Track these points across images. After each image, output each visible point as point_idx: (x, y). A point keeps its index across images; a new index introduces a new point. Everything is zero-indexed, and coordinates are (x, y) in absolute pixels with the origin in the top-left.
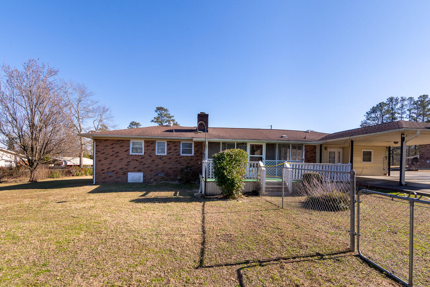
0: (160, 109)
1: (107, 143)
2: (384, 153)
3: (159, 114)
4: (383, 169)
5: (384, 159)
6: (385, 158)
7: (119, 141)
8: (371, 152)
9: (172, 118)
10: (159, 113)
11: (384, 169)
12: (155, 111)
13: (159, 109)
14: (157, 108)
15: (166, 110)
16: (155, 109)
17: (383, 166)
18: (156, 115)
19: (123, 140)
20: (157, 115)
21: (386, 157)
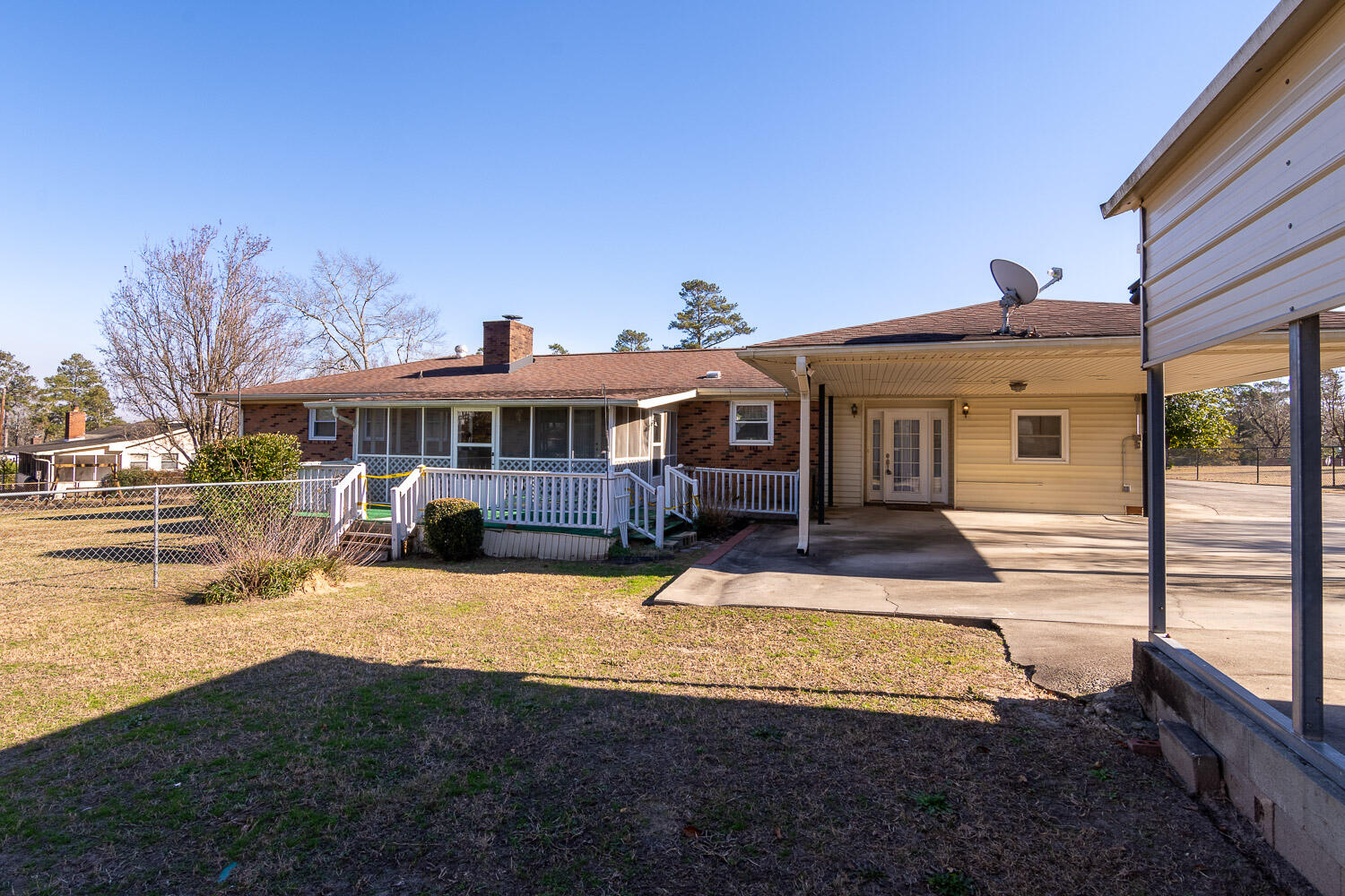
0: (692, 288)
1: (266, 413)
2: (1126, 423)
3: (690, 304)
4: (1119, 488)
5: (1123, 446)
6: (1131, 442)
7: (287, 406)
8: (1058, 418)
9: (732, 312)
10: (690, 299)
11: (1126, 490)
12: (680, 294)
13: (690, 287)
14: (684, 284)
15: (711, 288)
16: (680, 289)
17: (1120, 475)
18: (681, 306)
19: (294, 405)
20: (685, 305)
21: (1135, 438)
